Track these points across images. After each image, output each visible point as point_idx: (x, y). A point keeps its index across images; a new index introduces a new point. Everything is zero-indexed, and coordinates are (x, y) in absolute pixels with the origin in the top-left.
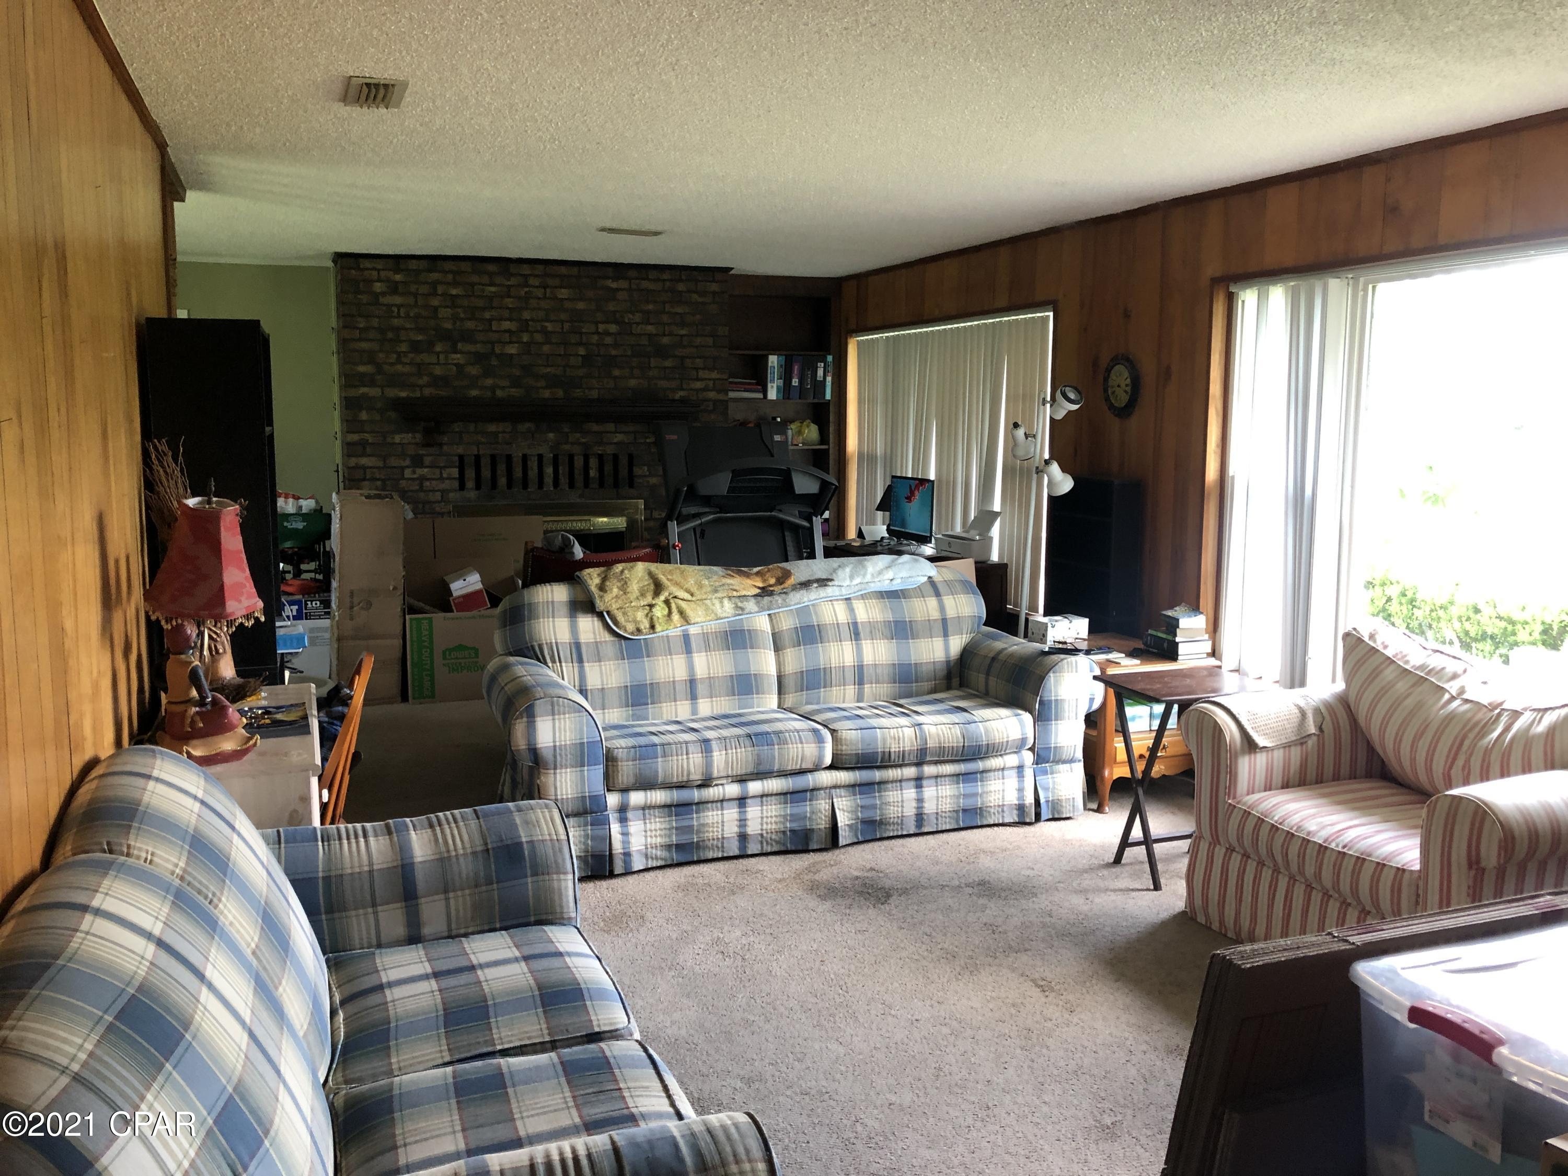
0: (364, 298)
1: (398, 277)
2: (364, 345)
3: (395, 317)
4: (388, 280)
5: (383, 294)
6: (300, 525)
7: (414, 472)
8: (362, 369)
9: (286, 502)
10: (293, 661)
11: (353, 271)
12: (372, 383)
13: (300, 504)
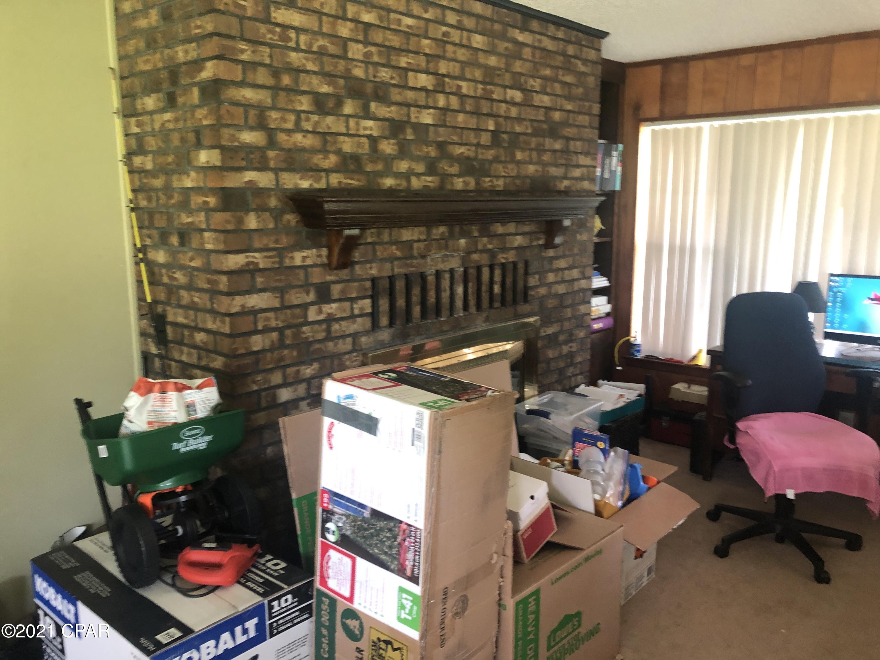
3: (292, 49)
6: (201, 444)
7: (320, 312)
8: (246, 137)
12: (262, 166)
13: (189, 399)
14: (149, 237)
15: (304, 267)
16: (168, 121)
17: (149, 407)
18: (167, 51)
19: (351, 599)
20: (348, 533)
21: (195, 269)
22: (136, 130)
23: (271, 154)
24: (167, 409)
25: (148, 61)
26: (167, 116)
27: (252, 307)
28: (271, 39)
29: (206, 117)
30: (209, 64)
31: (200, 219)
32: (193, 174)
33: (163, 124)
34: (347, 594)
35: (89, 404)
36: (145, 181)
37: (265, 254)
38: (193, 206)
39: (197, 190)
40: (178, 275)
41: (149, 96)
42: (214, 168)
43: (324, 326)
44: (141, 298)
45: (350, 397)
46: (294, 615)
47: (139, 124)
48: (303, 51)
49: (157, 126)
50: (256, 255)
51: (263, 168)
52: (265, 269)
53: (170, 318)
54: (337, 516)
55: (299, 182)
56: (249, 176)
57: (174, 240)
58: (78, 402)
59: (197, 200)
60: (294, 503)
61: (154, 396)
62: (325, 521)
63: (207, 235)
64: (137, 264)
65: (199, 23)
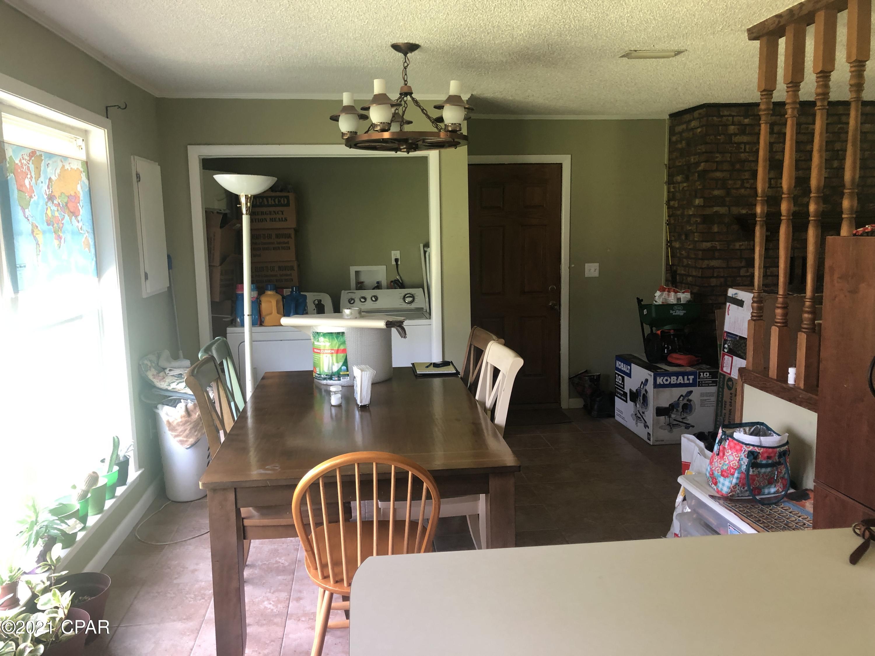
0: (721, 138)
1: (747, 121)
2: (718, 174)
3: (742, 152)
4: (740, 124)
5: (736, 135)
6: (681, 313)
7: (748, 271)
8: (716, 192)
9: (668, 295)
10: (688, 418)
11: (715, 118)
12: (723, 204)
13: (678, 297)
14: (674, 236)
15: (741, 250)
16: (685, 186)
17: (663, 297)
18: (687, 158)
19: (730, 374)
20: (731, 347)
21: (690, 249)
22: (672, 190)
23: (727, 199)
24: (670, 299)
25: (680, 162)
26: (685, 185)
27: (713, 266)
28: (731, 150)
29: (699, 185)
30: (702, 164)
31: (694, 228)
32: (693, 209)
33: (683, 188)
34: (729, 372)
35: (642, 300)
36: (674, 212)
37: (721, 243)
38: (692, 222)
39: (694, 215)
40: (683, 252)
41: (679, 176)
42: (701, 206)
43: (749, 279)
44: (667, 263)
45: (736, 294)
46: (709, 382)
47: (674, 188)
48: (748, 152)
49: (681, 188)
50: (717, 243)
51: (723, 205)
52: (720, 250)
53: (678, 272)
54: (728, 341)
55: (741, 211)
56: (716, 209)
57: (683, 237)
58: (638, 299)
59: (693, 220)
60: (718, 346)
61: (666, 293)
62: (724, 344)
63: (696, 234)
64: (667, 248)
65: (700, 148)
